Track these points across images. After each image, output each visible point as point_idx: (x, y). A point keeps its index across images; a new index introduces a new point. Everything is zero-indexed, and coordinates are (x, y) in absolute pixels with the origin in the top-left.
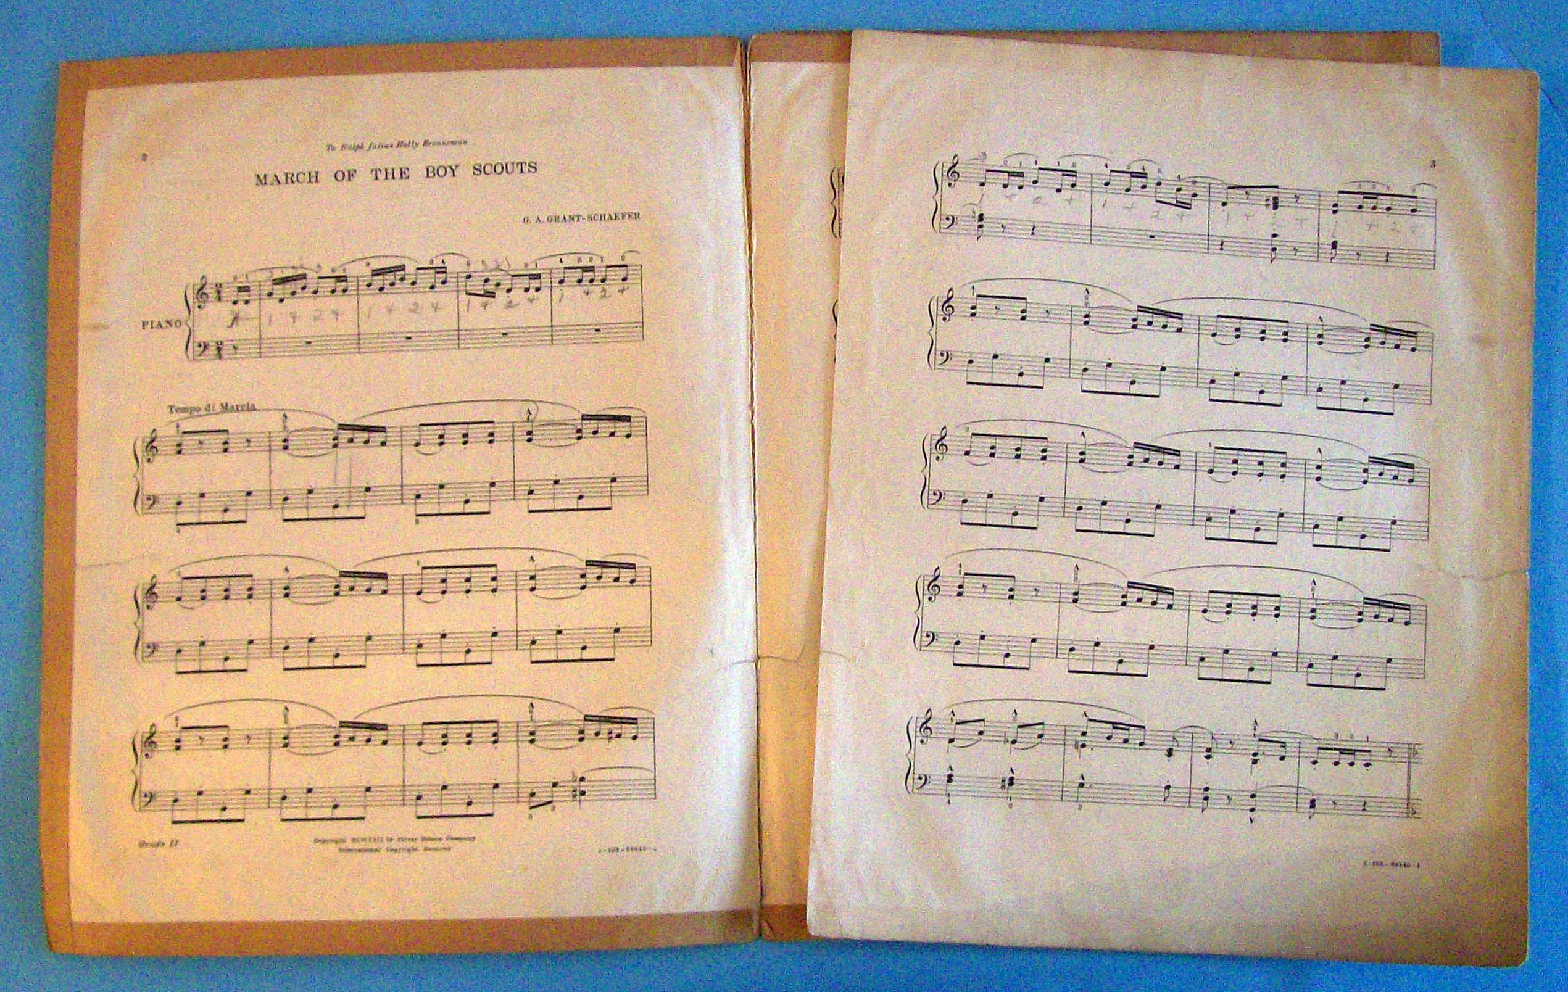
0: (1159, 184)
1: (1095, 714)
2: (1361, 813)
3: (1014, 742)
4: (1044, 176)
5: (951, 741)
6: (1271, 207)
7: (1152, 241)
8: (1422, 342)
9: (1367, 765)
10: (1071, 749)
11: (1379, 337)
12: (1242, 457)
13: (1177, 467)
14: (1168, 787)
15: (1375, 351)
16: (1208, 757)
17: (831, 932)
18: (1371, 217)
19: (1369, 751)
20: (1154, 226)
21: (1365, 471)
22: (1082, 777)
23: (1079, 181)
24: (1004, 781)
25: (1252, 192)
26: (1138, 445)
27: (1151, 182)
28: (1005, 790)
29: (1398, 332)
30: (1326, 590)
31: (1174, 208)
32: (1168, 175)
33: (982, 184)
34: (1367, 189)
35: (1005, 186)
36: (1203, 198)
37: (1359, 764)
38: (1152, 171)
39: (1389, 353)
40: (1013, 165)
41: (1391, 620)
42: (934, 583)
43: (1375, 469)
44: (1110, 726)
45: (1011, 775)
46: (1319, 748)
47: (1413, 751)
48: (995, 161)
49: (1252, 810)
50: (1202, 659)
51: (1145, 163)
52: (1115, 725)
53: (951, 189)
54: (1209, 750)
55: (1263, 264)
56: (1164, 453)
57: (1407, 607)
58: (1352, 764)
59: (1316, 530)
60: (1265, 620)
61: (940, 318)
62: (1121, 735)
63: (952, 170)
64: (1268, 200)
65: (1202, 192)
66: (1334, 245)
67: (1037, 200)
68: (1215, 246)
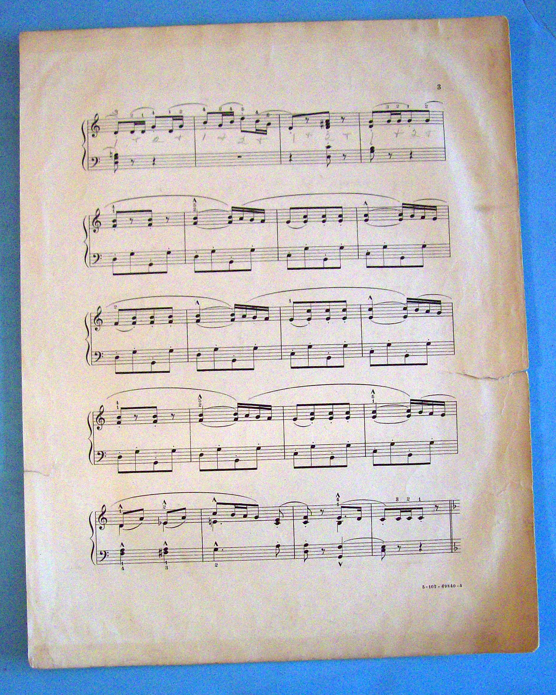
0: (243, 119)
1: (221, 499)
2: (419, 552)
3: (165, 523)
4: (159, 123)
5: (121, 526)
6: (325, 127)
7: (240, 160)
8: (440, 213)
9: (420, 518)
10: (206, 525)
11: (408, 212)
12: (313, 307)
13: (267, 319)
14: (278, 546)
15: (408, 223)
16: (305, 523)
17: (46, 665)
18: (396, 127)
19: (422, 508)
20: (241, 148)
21: (405, 309)
22: (216, 543)
23: (185, 122)
24: (160, 551)
25: (311, 118)
26: (237, 306)
27: (237, 119)
28: (162, 557)
29: (424, 208)
30: (382, 397)
31: (254, 134)
32: (249, 111)
33: (116, 133)
34: (392, 108)
35: (132, 132)
36: (275, 126)
37: (415, 518)
38: (237, 112)
39: (417, 223)
40: (137, 117)
41: (431, 414)
42: (100, 418)
43: (412, 307)
44: (233, 506)
45: (166, 546)
46: (386, 509)
47: (452, 505)
48: (124, 115)
49: (340, 557)
50: (296, 454)
51: (231, 105)
52: (237, 506)
53: (94, 138)
54: (306, 517)
55: (322, 168)
56: (257, 310)
57: (442, 403)
58: (409, 518)
59: (372, 355)
60: (340, 423)
61: (92, 231)
62: (240, 512)
63: (95, 125)
64: (322, 122)
65: (275, 122)
66: (372, 150)
67: (156, 140)
68: (286, 159)
